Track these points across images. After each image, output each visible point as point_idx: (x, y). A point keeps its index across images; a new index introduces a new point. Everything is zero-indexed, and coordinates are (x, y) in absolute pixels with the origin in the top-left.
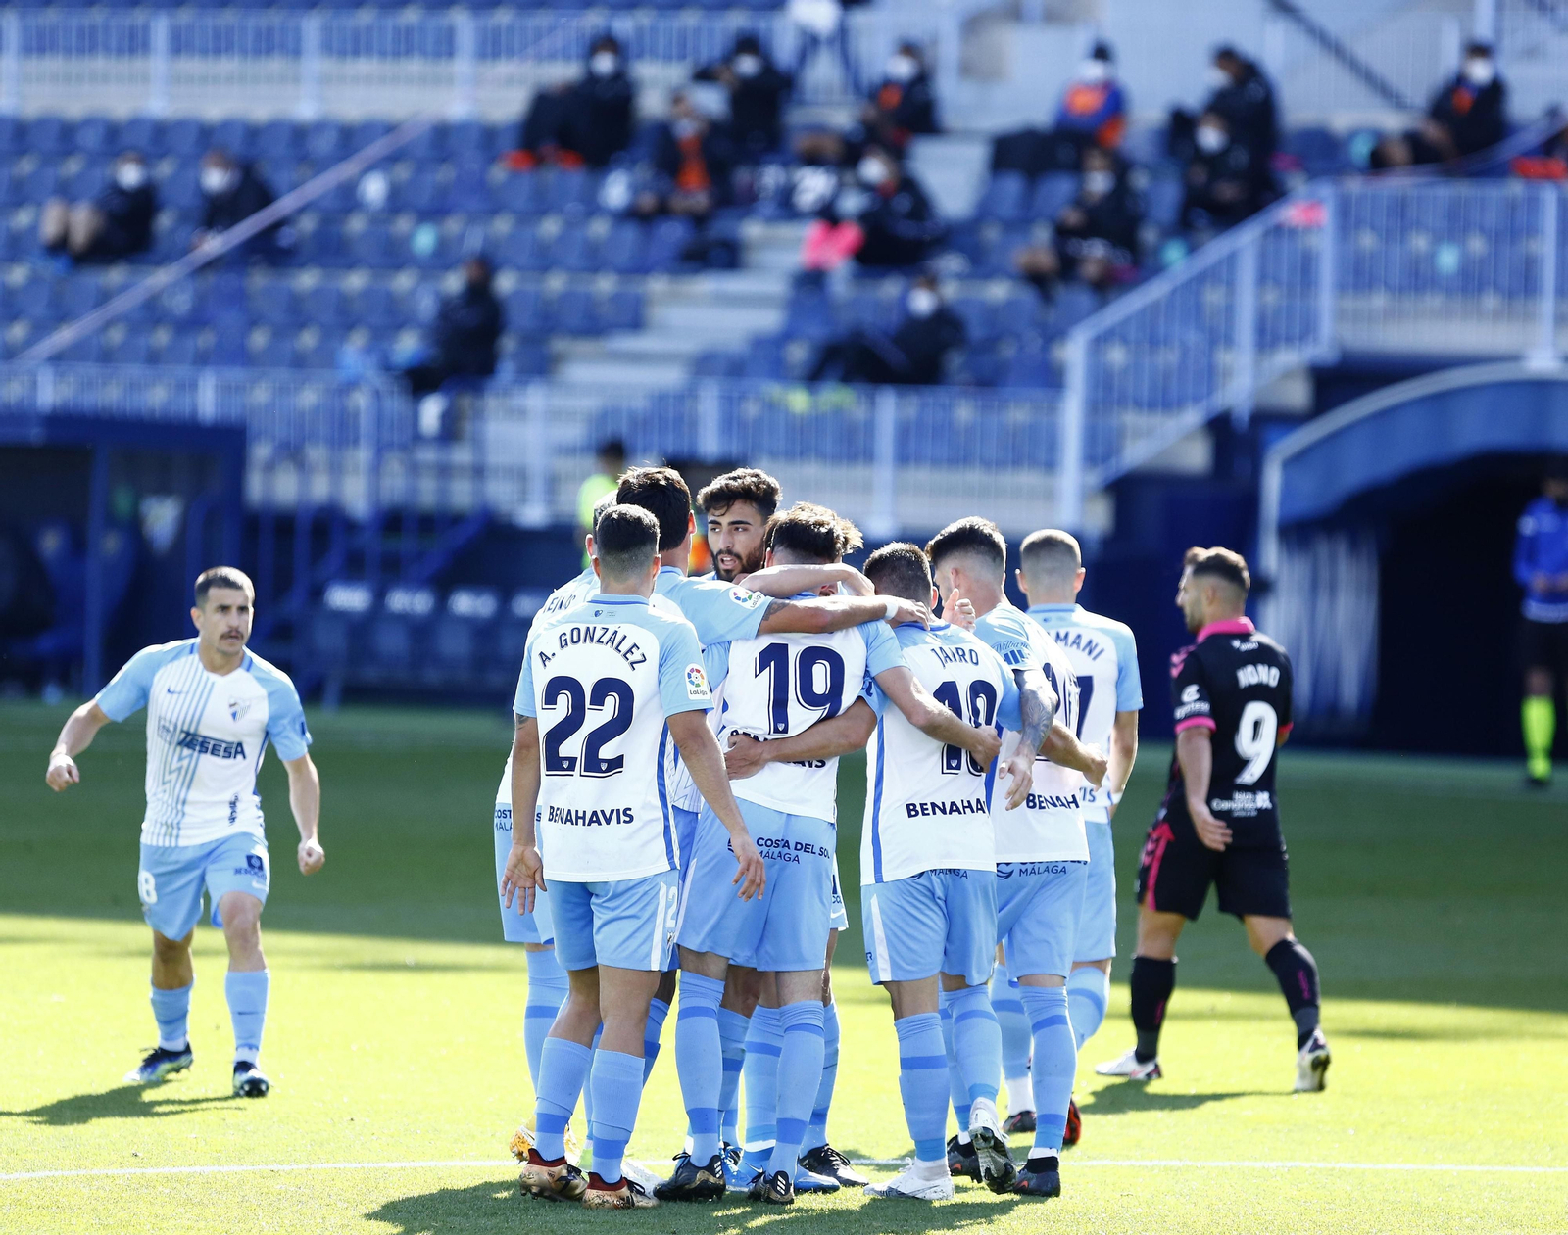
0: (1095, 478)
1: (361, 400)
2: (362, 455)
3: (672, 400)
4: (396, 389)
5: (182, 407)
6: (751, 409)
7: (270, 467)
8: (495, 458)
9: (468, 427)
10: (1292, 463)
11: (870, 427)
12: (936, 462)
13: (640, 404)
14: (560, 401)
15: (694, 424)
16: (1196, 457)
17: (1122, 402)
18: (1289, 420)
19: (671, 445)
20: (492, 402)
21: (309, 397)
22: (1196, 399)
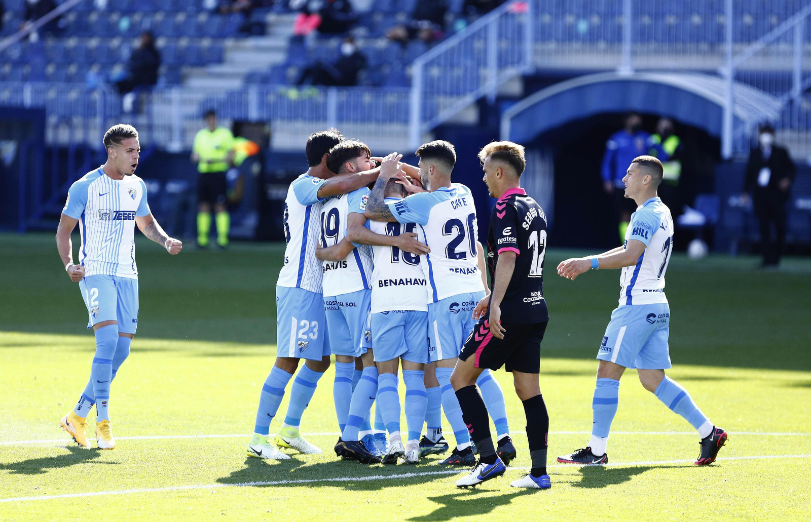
0: (426, 127)
1: (97, 96)
2: (98, 121)
3: (236, 94)
4: (113, 91)
5: (16, 100)
6: (272, 98)
7: (56, 127)
8: (157, 121)
9: (145, 108)
10: (515, 118)
11: (325, 105)
12: (355, 121)
13: (222, 96)
14: (186, 96)
15: (246, 105)
16: (471, 116)
17: (438, 93)
18: (512, 99)
19: (237, 114)
20: (155, 96)
21: (73, 95)
22: (471, 91)
